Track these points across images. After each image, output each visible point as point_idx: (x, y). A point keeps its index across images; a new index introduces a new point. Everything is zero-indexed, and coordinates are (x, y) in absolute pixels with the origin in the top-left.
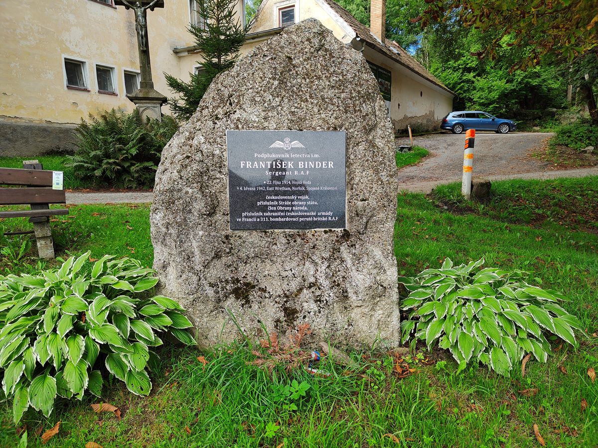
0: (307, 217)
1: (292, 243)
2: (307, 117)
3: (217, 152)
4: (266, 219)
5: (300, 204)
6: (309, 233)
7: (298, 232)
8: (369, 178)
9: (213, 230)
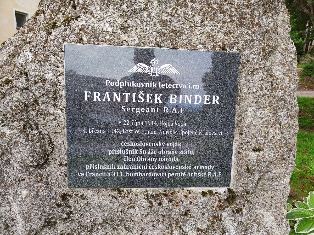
0: (178, 171)
1: (156, 207)
2: (185, 30)
3: (50, 76)
4: (120, 174)
5: (170, 153)
6: (180, 193)
7: (165, 191)
8: (264, 119)
9: (43, 188)
